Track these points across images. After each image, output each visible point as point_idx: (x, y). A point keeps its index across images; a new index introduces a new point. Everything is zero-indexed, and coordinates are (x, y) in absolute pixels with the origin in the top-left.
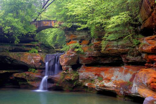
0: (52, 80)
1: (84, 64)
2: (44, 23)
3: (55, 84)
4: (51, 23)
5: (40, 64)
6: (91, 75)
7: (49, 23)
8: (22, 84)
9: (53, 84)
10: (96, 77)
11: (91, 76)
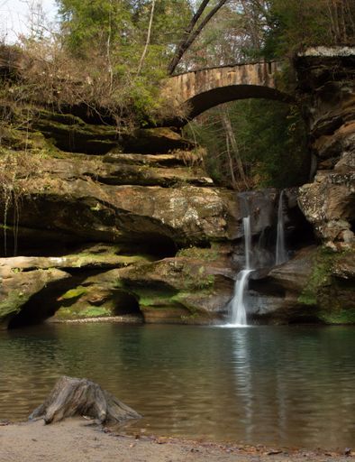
0: (277, 280)
3: (288, 299)
4: (245, 75)
5: (223, 222)
7: (236, 76)
8: (154, 306)
9: (279, 300)
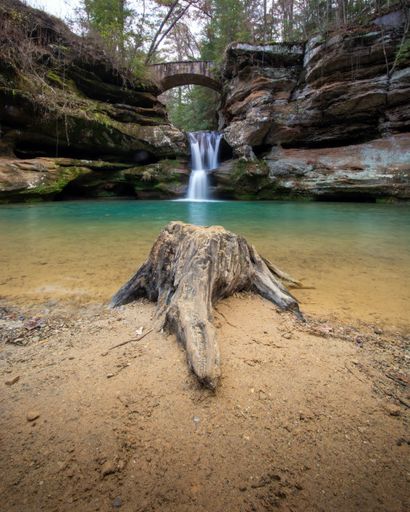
1: (279, 142)
2: (178, 67)
4: (192, 68)
6: (298, 164)
7: (189, 67)
10: (310, 167)
11: (297, 167)
